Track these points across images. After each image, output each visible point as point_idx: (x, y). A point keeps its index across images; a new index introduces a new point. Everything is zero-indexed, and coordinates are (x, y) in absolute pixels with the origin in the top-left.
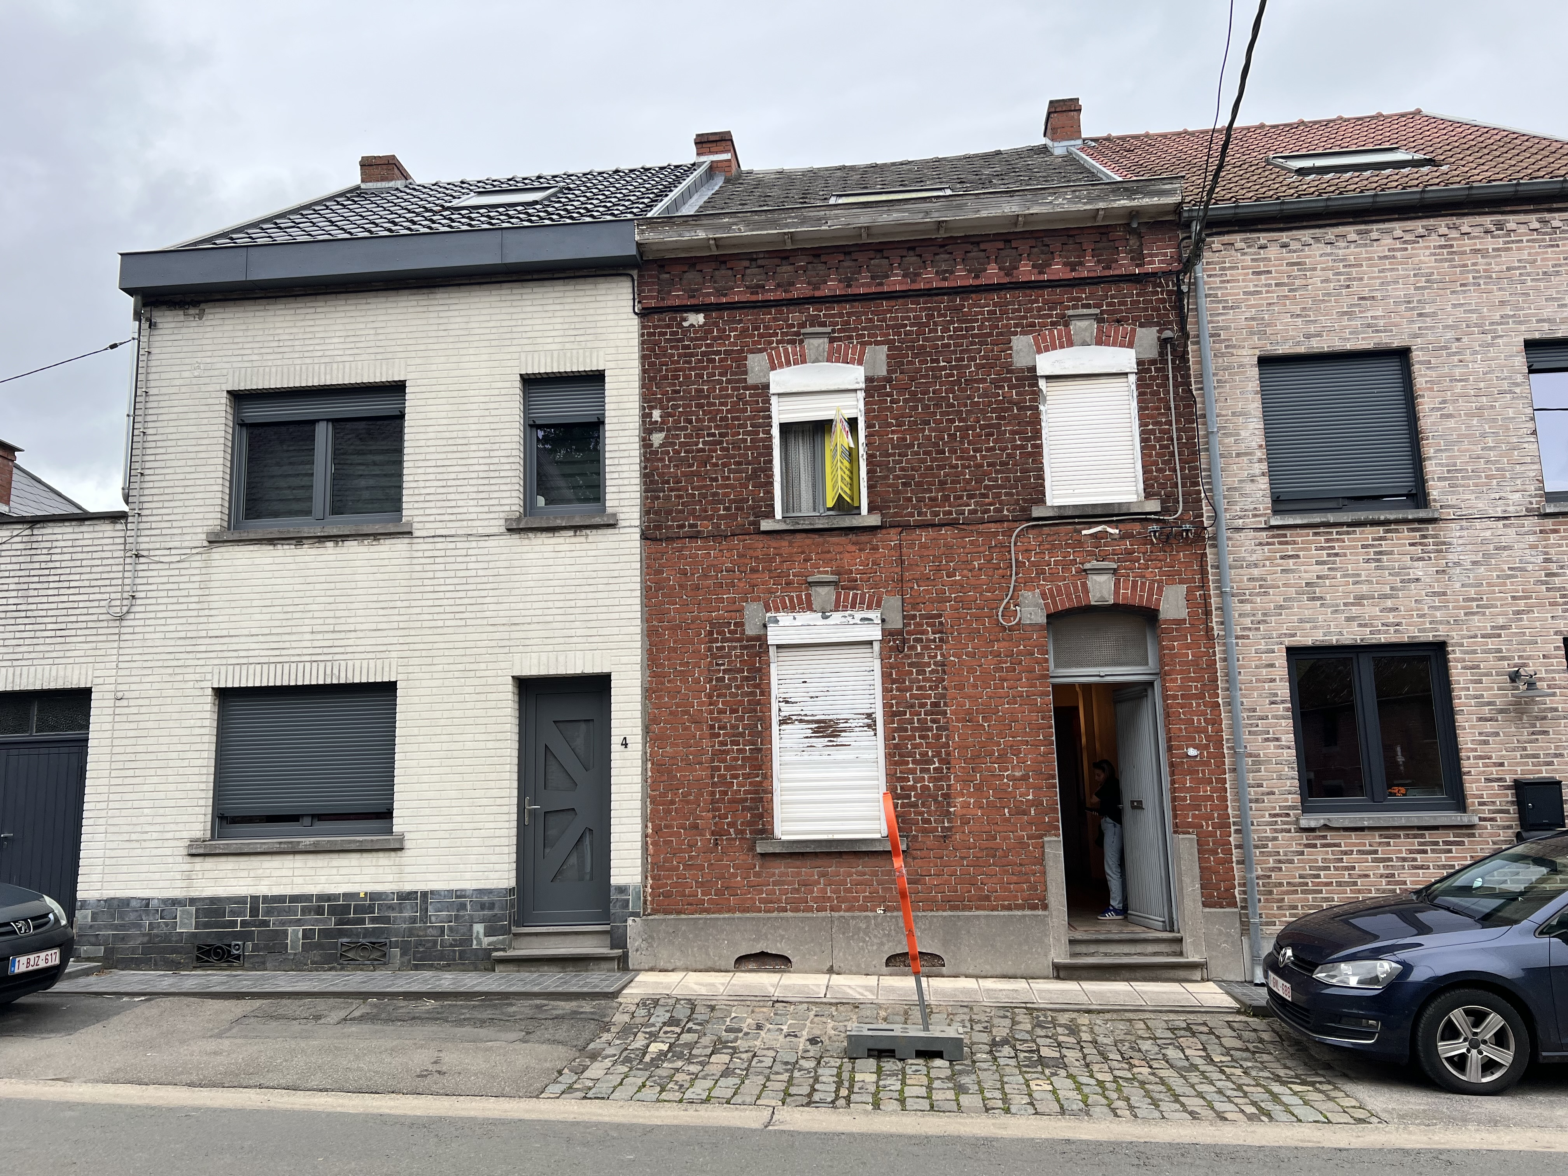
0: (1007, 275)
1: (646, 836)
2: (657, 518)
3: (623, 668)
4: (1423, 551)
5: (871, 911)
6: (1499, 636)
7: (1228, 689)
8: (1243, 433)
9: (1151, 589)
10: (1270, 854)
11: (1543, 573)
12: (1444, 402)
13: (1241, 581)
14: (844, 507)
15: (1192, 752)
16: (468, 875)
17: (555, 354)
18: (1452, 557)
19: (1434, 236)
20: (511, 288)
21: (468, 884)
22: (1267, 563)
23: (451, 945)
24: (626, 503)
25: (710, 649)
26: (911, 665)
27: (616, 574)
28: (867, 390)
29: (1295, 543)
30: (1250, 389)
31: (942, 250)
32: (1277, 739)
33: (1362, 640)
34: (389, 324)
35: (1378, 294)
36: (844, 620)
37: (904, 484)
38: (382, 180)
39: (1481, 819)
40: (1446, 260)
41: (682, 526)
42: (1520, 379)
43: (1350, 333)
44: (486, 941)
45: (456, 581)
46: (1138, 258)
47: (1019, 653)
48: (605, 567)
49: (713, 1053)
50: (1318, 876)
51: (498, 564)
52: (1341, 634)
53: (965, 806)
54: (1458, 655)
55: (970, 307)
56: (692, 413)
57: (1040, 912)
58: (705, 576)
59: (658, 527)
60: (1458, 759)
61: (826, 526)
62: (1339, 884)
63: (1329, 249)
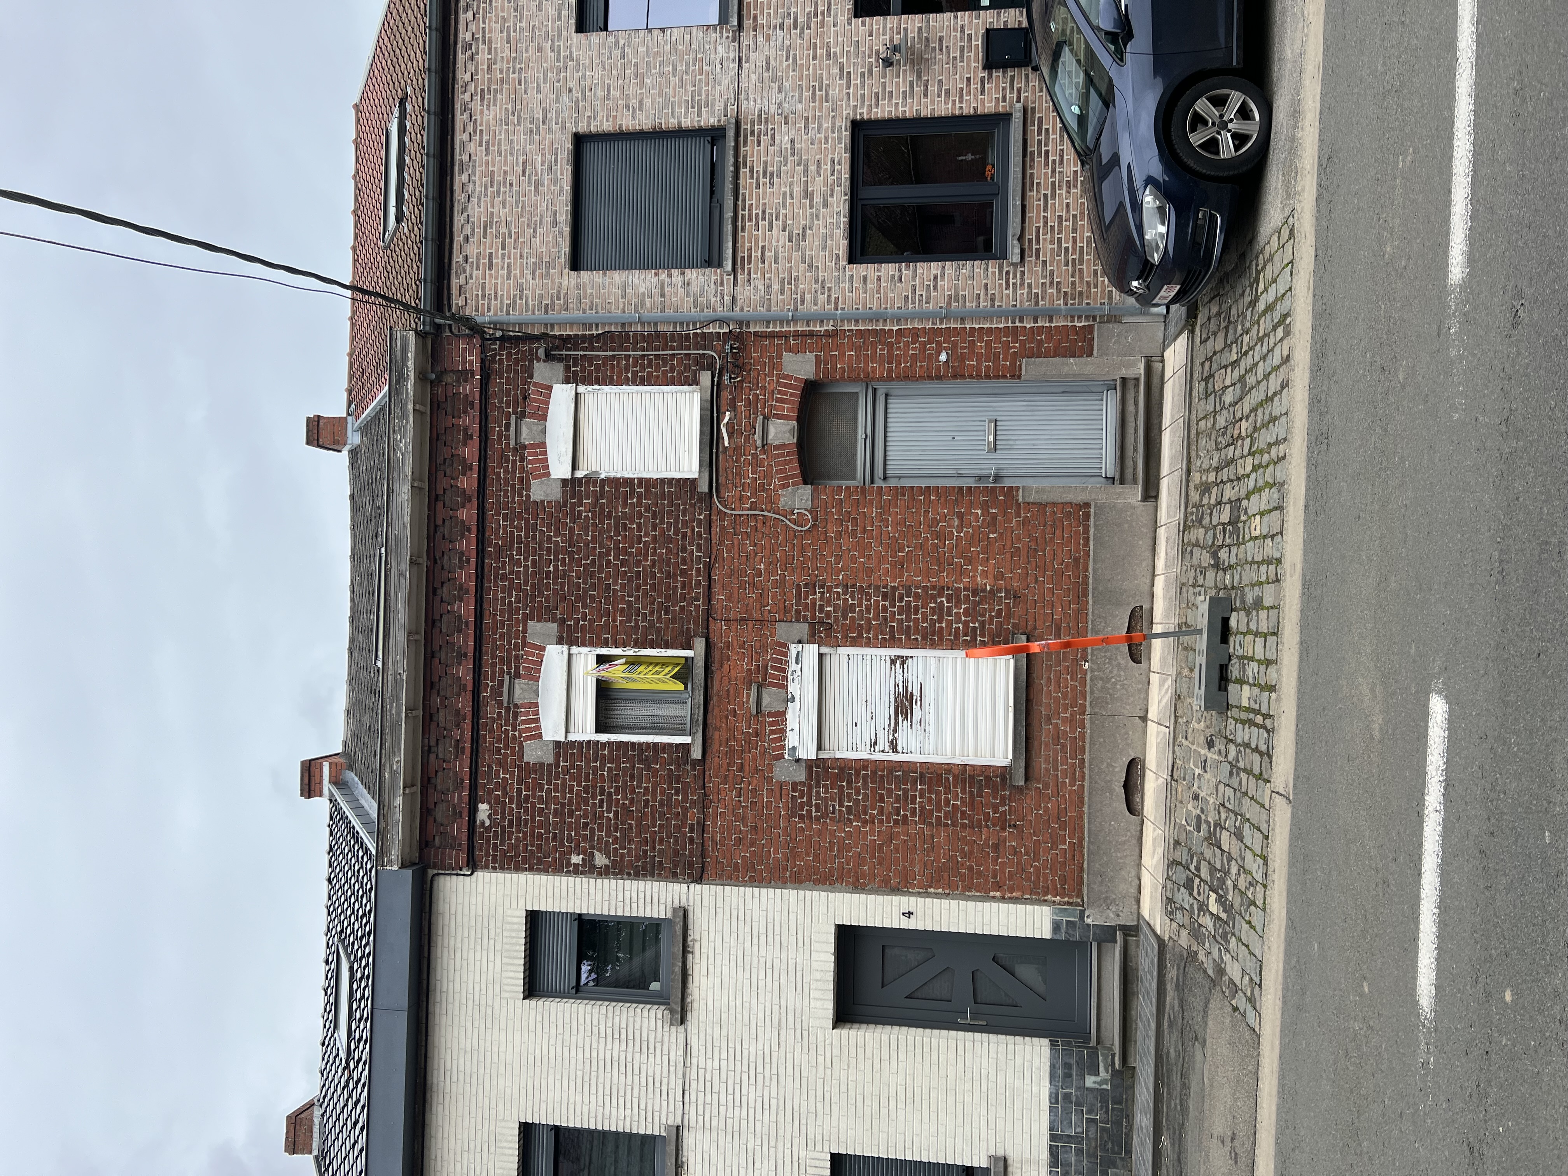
0: (470, 501)
1: (1003, 898)
2: (681, 865)
3: (831, 910)
4: (766, 134)
5: (1086, 674)
6: (849, 73)
7: (885, 321)
8: (642, 290)
9: (785, 385)
10: (1044, 292)
11: (793, 31)
12: (628, 107)
13: (783, 301)
14: (684, 673)
15: (943, 357)
16: (1035, 1089)
17: (505, 960)
18: (773, 109)
19: (472, 105)
20: (435, 1002)
21: (1043, 1090)
22: (767, 276)
23: (1107, 1112)
24: (663, 897)
25: (818, 819)
26: (845, 618)
27: (735, 913)
28: (571, 644)
29: (750, 249)
30: (600, 281)
31: (439, 561)
32: (935, 278)
33: (846, 195)
34: (459, 1136)
35: (521, 158)
36: (796, 681)
37: (666, 613)
38: (311, 1131)
39: (1018, 101)
40: (495, 96)
41: (691, 840)
42: (611, 39)
43: (556, 185)
44: (1103, 1074)
45: (731, 1082)
46: (465, 375)
47: (839, 513)
48: (727, 923)
49: (1220, 848)
50: (1067, 249)
51: (717, 1035)
52: (838, 213)
53: (985, 574)
54: (865, 110)
55: (498, 537)
56: (577, 822)
57: (1092, 510)
58: (744, 819)
59: (691, 865)
60: (962, 117)
61: (702, 692)
62: (1075, 230)
63: (474, 200)
